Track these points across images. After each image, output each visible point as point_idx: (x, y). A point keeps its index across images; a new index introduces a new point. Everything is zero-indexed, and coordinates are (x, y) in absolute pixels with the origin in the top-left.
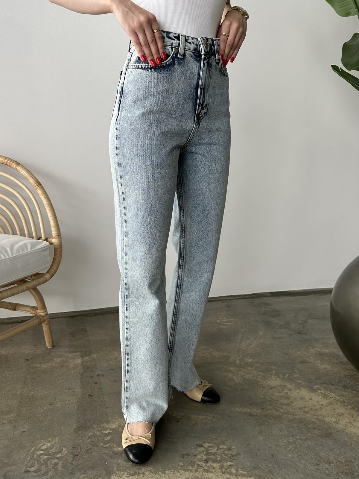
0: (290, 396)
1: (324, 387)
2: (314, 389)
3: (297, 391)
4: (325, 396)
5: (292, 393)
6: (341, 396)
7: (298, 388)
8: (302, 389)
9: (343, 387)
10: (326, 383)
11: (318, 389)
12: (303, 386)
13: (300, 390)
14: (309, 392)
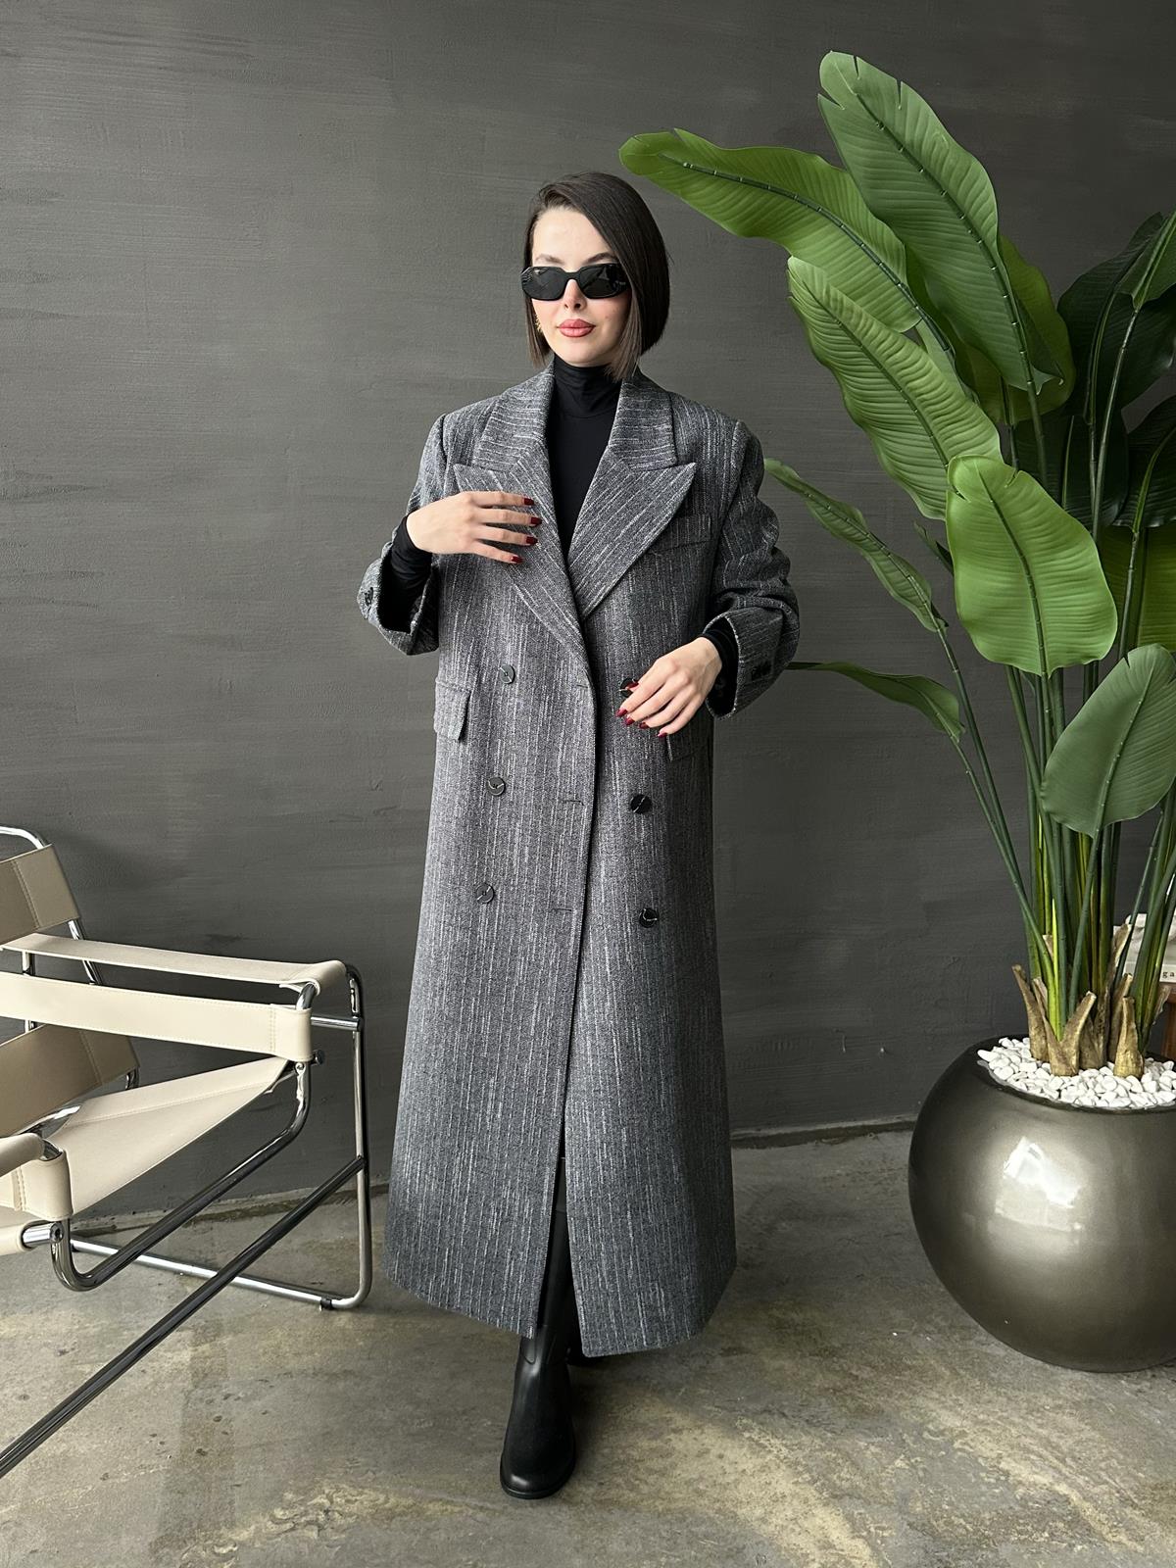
0: (674, 1448)
1: (762, 1424)
2: (736, 1427)
3: (694, 1436)
4: (758, 1448)
5: (680, 1440)
6: (796, 1448)
7: (699, 1427)
8: (709, 1428)
9: (807, 1421)
10: (770, 1411)
11: (747, 1428)
12: (711, 1421)
13: (702, 1433)
14: (723, 1437)
